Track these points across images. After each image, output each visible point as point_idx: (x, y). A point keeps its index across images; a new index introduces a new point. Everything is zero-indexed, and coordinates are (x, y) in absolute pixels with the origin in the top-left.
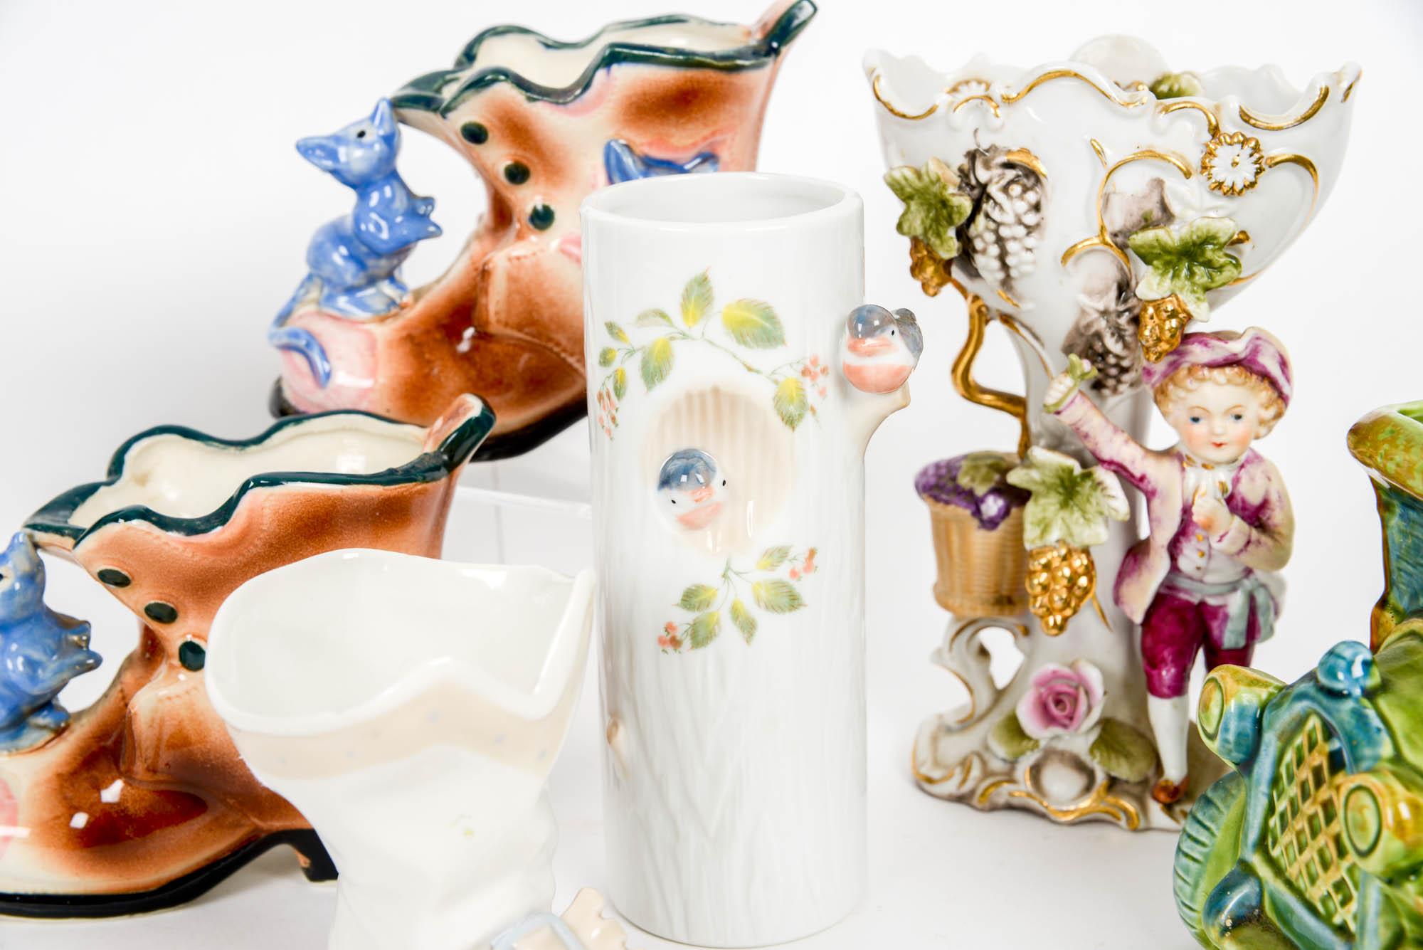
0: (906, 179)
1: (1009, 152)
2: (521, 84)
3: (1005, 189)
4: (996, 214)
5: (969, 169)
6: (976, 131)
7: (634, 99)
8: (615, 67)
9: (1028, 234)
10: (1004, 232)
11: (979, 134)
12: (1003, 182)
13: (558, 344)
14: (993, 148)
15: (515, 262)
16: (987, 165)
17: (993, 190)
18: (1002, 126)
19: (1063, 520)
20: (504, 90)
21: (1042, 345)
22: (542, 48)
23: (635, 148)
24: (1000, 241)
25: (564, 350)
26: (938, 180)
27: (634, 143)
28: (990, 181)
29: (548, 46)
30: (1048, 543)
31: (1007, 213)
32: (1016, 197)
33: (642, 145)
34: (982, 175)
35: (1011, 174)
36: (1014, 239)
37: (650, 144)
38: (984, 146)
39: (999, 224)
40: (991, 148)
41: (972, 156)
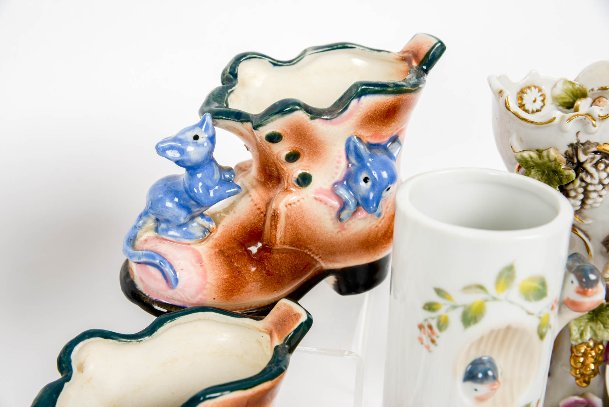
0: (531, 158)
1: (598, 144)
2: (308, 110)
3: (596, 166)
4: (588, 179)
5: (573, 154)
6: (578, 133)
7: (369, 114)
8: (363, 97)
9: (604, 188)
10: (590, 188)
11: (580, 135)
12: (595, 161)
13: (310, 250)
14: (588, 143)
15: (289, 207)
16: (585, 153)
17: (589, 166)
18: (596, 132)
19: (591, 328)
20: (300, 115)
21: (590, 240)
22: (271, 65)
23: (363, 139)
24: (586, 193)
25: (313, 253)
26: (555, 160)
27: (363, 137)
28: (586, 161)
29: (275, 65)
30: (585, 341)
31: (595, 179)
32: (602, 170)
33: (367, 137)
34: (582, 158)
35: (598, 157)
36: (595, 191)
37: (371, 137)
38: (583, 141)
39: (588, 184)
40: (586, 142)
41: (575, 147)
